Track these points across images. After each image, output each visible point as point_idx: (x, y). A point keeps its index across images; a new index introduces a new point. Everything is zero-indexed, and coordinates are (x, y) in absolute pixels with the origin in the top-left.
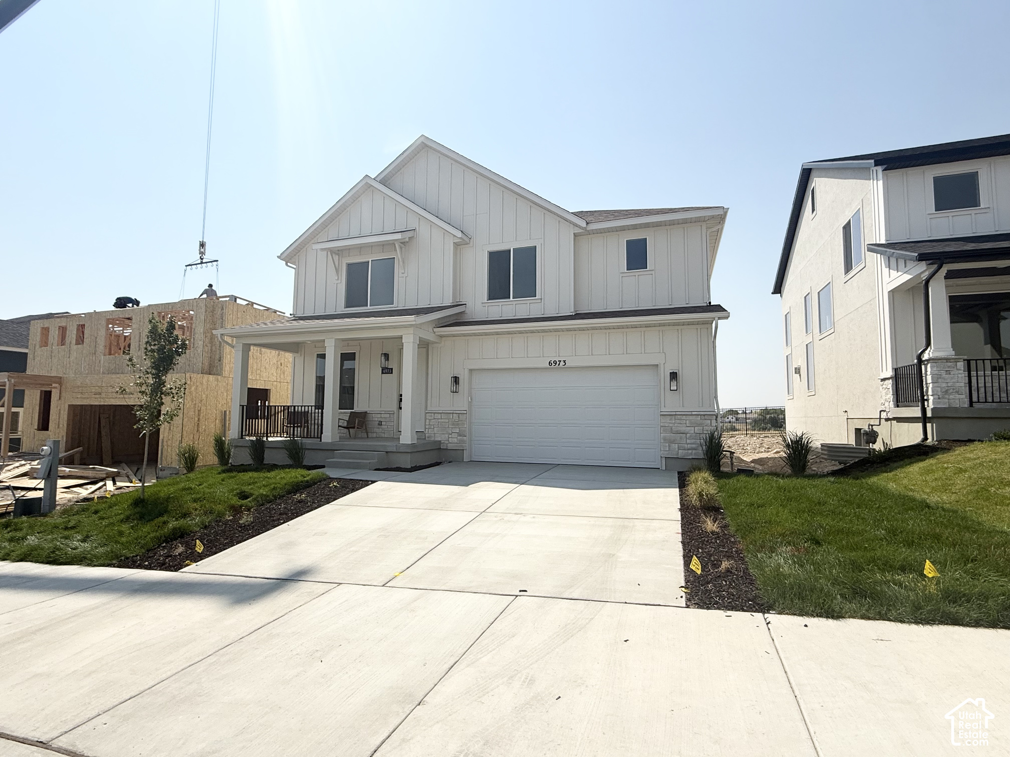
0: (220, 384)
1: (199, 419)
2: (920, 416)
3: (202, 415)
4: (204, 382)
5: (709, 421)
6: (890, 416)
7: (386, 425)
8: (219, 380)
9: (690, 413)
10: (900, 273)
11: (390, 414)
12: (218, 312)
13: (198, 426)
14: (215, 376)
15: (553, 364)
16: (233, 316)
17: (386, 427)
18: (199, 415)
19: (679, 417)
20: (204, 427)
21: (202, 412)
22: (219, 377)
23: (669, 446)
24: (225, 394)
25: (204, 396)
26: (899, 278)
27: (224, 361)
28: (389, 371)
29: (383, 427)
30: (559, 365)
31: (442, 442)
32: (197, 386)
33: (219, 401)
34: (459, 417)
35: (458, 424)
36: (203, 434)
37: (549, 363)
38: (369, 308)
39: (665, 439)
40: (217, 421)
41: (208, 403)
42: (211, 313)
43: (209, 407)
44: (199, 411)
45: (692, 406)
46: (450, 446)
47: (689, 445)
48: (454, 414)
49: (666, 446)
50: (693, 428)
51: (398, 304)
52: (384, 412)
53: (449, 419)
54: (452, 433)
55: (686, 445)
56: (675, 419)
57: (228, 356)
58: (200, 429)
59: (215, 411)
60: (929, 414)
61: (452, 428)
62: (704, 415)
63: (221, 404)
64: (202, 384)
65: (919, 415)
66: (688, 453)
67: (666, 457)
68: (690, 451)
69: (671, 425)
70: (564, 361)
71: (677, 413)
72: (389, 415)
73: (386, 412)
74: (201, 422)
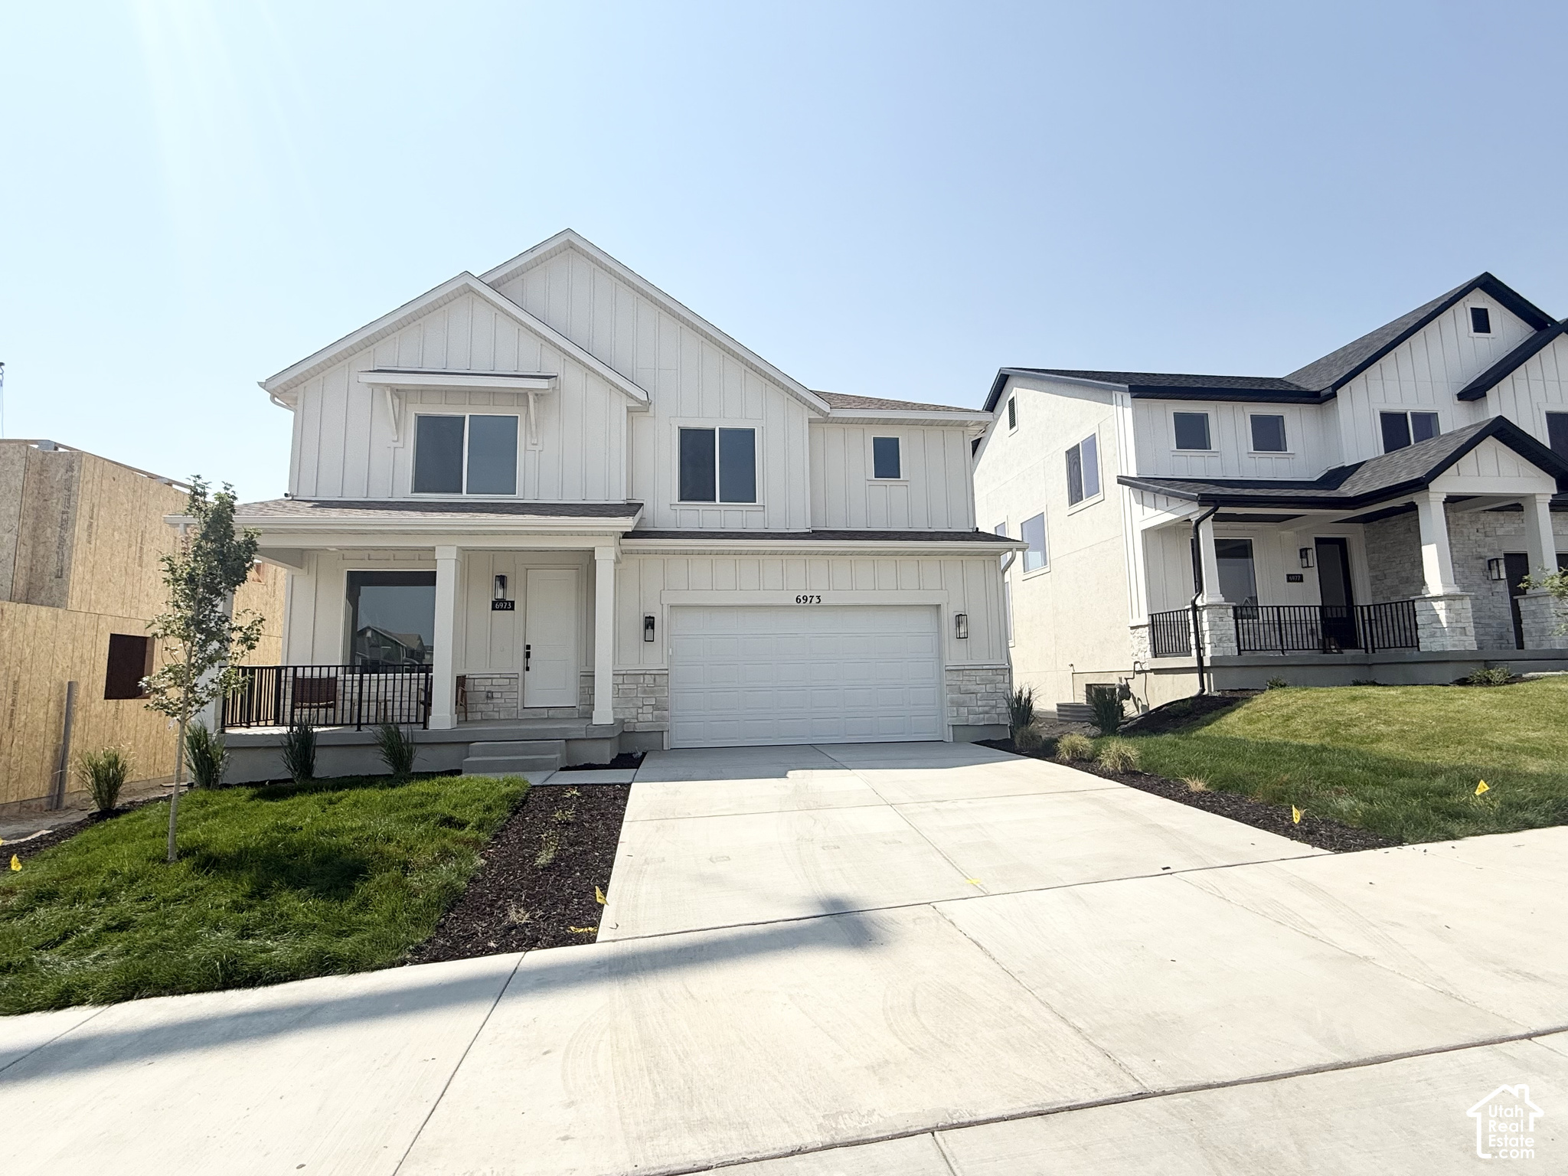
0: (60, 627)
1: (14, 701)
2: (1197, 665)
3: (21, 691)
4: (30, 621)
5: (1002, 677)
6: (1146, 667)
7: (501, 698)
8: (61, 617)
9: (980, 667)
10: (1159, 512)
11: (509, 678)
12: (56, 475)
13: (12, 716)
14: (51, 609)
15: (802, 601)
16: (93, 485)
17: (503, 701)
18: (15, 692)
19: (967, 672)
20: (23, 718)
21: (21, 684)
22: (60, 611)
23: (958, 711)
24: (70, 647)
25: (28, 651)
26: (1160, 515)
27: (72, 578)
28: (508, 606)
29: (495, 701)
30: (811, 602)
31: (626, 721)
32: (14, 630)
33: (57, 663)
34: (655, 680)
35: (653, 692)
36: (21, 733)
37: (797, 599)
38: (464, 497)
39: (952, 702)
40: (51, 704)
41: (34, 665)
42: (37, 476)
43: (35, 676)
44: (16, 683)
45: (981, 659)
46: (640, 727)
47: (980, 708)
48: (646, 676)
49: (953, 711)
50: (984, 686)
51: (522, 495)
52: (498, 676)
53: (637, 684)
54: (644, 705)
55: (977, 708)
56: (963, 676)
57: (80, 568)
58: (16, 722)
59: (48, 683)
60: (1207, 663)
61: (643, 698)
62: (996, 669)
63: (60, 667)
64: (25, 625)
65: (1195, 664)
66: (979, 718)
67: (953, 726)
68: (982, 716)
69: (959, 683)
70: (818, 597)
71: (966, 667)
72: (508, 680)
73: (502, 676)
74: (18, 706)
